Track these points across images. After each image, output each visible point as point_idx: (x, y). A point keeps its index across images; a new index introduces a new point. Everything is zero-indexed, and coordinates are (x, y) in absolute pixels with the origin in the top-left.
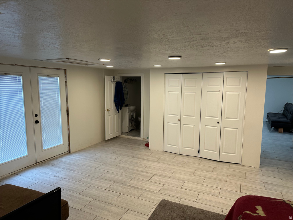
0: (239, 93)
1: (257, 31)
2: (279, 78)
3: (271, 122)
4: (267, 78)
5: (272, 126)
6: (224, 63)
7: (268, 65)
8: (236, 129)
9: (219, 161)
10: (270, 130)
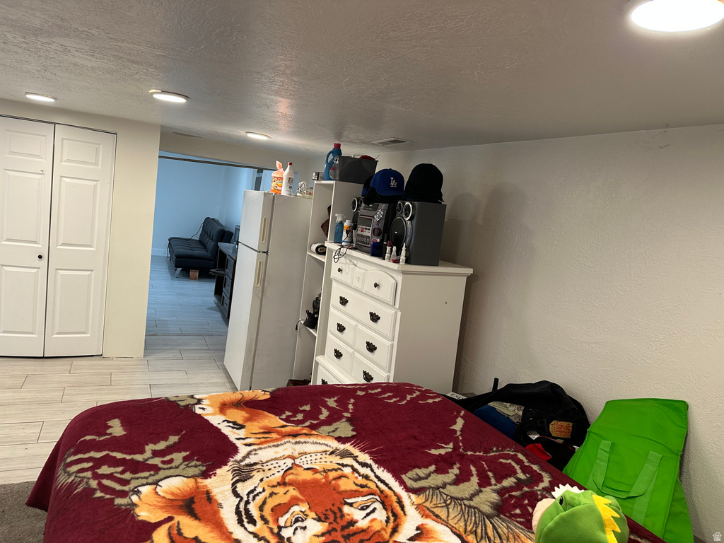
0: (96, 182)
1: (111, 36)
2: (185, 160)
3: (174, 258)
4: (160, 157)
5: (177, 266)
6: (53, 100)
7: (162, 127)
8: (88, 273)
9: (43, 358)
10: (172, 274)
